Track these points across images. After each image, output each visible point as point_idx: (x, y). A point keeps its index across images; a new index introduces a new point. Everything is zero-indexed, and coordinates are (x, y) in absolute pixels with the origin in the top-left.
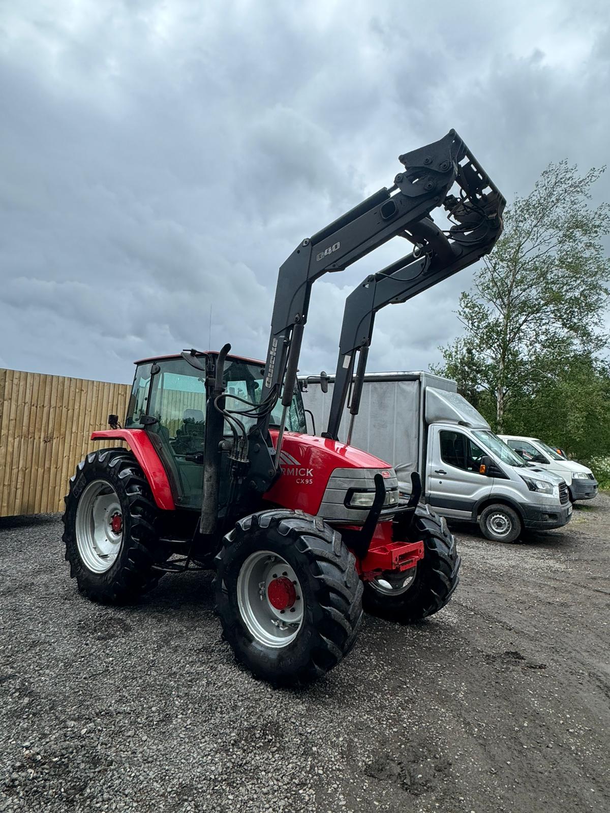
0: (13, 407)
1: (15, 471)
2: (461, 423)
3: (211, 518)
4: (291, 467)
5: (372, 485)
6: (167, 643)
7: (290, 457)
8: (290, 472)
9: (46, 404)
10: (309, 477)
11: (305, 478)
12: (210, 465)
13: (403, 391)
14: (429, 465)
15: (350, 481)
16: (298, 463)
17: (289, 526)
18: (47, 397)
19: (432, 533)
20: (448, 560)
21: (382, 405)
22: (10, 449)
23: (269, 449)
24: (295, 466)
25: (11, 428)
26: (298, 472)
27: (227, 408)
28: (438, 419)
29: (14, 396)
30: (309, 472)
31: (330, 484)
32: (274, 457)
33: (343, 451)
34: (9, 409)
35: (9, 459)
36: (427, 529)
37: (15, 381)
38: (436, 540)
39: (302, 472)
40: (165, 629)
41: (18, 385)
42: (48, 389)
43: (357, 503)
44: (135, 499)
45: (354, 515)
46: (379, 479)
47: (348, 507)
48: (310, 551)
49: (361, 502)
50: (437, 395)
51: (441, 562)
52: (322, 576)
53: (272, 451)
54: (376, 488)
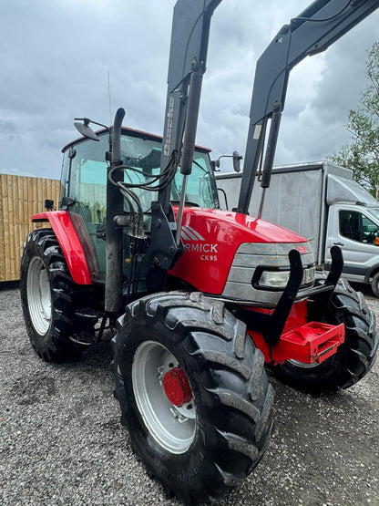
0: (10, 202)
1: (17, 249)
2: (358, 203)
3: (114, 296)
4: (195, 242)
5: (286, 262)
6: (79, 411)
7: (195, 232)
8: (196, 248)
9: (35, 199)
10: (213, 254)
11: (209, 254)
12: (110, 242)
13: (308, 179)
14: (329, 238)
15: (259, 258)
16: (202, 239)
17: (178, 318)
18: (35, 195)
19: (351, 311)
20: (368, 339)
21: (289, 192)
22: (11, 233)
23: (170, 224)
24: (199, 242)
25: (10, 217)
26: (202, 247)
27: (126, 181)
28: (338, 200)
29: (10, 194)
30: (213, 248)
31: (236, 261)
32: (174, 232)
33: (254, 224)
34: (8, 204)
35: (12, 240)
36: (345, 306)
37: (9, 183)
38: (354, 318)
39: (207, 248)
40: (85, 392)
41: (11, 185)
42: (34, 188)
43: (267, 284)
44: (55, 275)
45: (263, 297)
46: (294, 256)
47: (256, 288)
48: (200, 354)
49: (272, 282)
50: (337, 180)
51: (360, 342)
52: (217, 391)
53: (173, 226)
54: (291, 266)
